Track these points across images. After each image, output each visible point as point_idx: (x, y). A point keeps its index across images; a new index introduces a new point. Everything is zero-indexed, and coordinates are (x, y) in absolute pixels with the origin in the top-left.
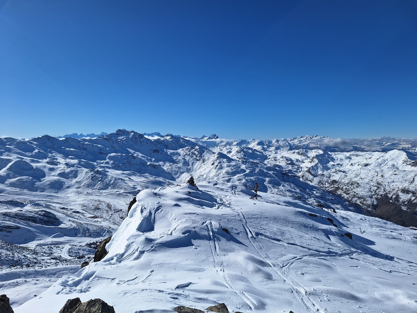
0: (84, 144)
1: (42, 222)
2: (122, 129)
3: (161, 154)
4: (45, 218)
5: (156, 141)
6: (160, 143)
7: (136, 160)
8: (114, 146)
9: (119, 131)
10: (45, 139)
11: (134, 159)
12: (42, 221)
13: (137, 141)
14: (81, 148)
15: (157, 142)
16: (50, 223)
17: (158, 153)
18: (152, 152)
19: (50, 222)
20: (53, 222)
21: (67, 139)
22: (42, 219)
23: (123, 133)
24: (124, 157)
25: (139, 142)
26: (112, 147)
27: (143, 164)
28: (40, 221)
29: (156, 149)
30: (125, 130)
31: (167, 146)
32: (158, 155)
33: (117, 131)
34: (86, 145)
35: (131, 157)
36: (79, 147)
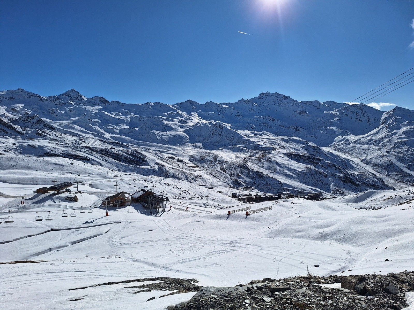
0: (222, 108)
1: (127, 161)
2: (266, 92)
3: (308, 116)
4: (131, 157)
5: (304, 102)
6: (309, 104)
7: (275, 121)
8: (253, 109)
9: (262, 94)
10: (188, 103)
11: (272, 121)
12: (127, 159)
13: (280, 103)
14: (220, 111)
15: (306, 103)
16: (136, 163)
17: (304, 115)
18: (297, 113)
19: (135, 161)
20: (139, 162)
21: (207, 104)
22: (127, 158)
23: (266, 96)
24: (262, 119)
25: (282, 104)
26: (251, 109)
27: (283, 126)
28: (125, 159)
29: (302, 110)
30: (269, 92)
31: (318, 107)
32: (304, 116)
33: (260, 95)
34: (224, 109)
35: (269, 119)
36: (218, 110)
